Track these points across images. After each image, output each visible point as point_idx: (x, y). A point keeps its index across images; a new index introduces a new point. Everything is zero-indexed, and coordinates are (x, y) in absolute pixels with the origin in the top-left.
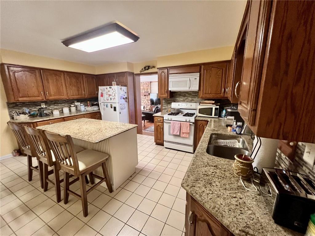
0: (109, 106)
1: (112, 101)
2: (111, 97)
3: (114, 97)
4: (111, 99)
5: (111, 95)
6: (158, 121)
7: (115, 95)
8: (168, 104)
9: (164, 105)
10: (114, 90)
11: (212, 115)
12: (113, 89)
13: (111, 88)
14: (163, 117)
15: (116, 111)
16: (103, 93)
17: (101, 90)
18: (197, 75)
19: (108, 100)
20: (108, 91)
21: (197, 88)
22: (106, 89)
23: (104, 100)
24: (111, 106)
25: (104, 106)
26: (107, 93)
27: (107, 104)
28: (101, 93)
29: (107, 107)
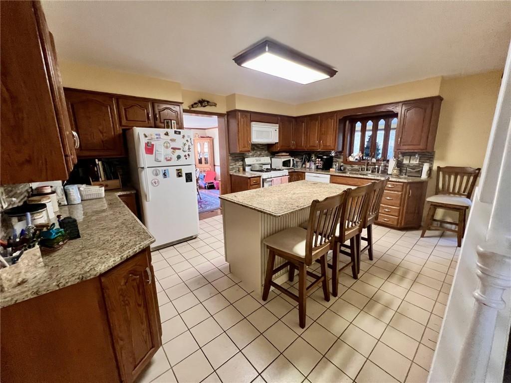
0: (172, 172)
1: (180, 162)
2: (178, 152)
3: (186, 153)
4: (179, 157)
5: (179, 149)
6: (254, 184)
7: (189, 149)
9: (231, 163)
10: (186, 138)
11: (289, 167)
12: (184, 137)
13: (180, 133)
14: (260, 177)
15: (191, 181)
16: (153, 145)
17: (146, 137)
18: (276, 127)
19: (169, 160)
20: (171, 140)
21: (277, 141)
22: (165, 134)
23: (157, 160)
24: (178, 173)
25: (157, 175)
26: (169, 143)
27: (165, 170)
28: (147, 144)
29: (165, 175)
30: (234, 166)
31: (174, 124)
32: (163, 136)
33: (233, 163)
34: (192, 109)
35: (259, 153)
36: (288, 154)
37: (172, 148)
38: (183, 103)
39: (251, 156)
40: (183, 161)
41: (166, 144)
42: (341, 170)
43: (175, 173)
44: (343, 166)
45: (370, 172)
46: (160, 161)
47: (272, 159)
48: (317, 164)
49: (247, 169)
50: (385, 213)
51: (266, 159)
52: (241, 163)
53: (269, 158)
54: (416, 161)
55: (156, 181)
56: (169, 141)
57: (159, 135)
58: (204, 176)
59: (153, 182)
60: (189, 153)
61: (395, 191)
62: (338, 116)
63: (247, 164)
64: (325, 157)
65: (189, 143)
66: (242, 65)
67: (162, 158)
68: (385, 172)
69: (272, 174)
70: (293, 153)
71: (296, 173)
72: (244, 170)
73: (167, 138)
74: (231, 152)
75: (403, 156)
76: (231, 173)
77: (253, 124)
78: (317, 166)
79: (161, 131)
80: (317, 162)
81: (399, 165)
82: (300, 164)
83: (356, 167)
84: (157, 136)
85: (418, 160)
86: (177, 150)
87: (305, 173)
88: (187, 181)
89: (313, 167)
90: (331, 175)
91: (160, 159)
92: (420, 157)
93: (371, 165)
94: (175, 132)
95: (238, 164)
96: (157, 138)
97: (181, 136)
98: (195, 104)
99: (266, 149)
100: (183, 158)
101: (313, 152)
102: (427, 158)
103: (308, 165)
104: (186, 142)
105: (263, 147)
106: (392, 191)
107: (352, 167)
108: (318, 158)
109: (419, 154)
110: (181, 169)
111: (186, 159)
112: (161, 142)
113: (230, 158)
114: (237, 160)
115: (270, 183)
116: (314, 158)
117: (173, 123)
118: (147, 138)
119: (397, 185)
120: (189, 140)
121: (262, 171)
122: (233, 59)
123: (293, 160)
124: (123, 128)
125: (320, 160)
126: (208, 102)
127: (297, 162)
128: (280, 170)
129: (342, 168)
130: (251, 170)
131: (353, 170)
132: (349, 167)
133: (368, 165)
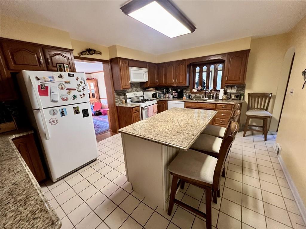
0: (70, 110)
1: (76, 101)
2: (73, 93)
3: (82, 93)
4: (75, 97)
5: (74, 90)
6: (136, 111)
7: (83, 89)
8: (119, 96)
9: (116, 97)
10: (80, 80)
11: (156, 97)
12: (77, 79)
13: (73, 76)
14: (139, 106)
15: (88, 115)
16: (47, 88)
17: (38, 79)
18: (146, 70)
19: (65, 100)
20: (65, 82)
21: (147, 80)
22: (59, 77)
23: (53, 101)
24: (76, 110)
25: (54, 114)
26: (64, 85)
27: (62, 110)
28: (40, 87)
29: (63, 114)
30: (119, 99)
31: (67, 67)
32: (57, 79)
33: (118, 97)
34: (81, 56)
35: (135, 89)
36: (154, 89)
37: (67, 89)
38: (73, 50)
39: (130, 91)
40: (78, 99)
41: (60, 86)
42: (190, 98)
43: (73, 111)
44: (191, 95)
45: (207, 98)
46: (57, 102)
47: (145, 93)
48: (174, 95)
49: (128, 101)
50: (221, 123)
51: (140, 93)
52: (123, 97)
53: (142, 92)
54: (235, 90)
55: (54, 120)
56: (64, 83)
57: (53, 77)
58: (93, 107)
59: (51, 121)
60: (84, 92)
61: (227, 110)
62: (186, 63)
63: (128, 97)
64: (179, 90)
65: (83, 84)
66: (129, 15)
67: (58, 99)
68: (217, 98)
69: (147, 103)
70: (157, 88)
71: (161, 101)
72: (126, 102)
73: (62, 81)
74: (116, 89)
75: (227, 88)
76: (117, 104)
77: (131, 68)
78: (174, 96)
79: (55, 74)
80: (173, 93)
81: (226, 93)
82: (162, 95)
83: (198, 95)
84: (51, 79)
85: (236, 90)
86: (72, 91)
87: (167, 101)
88: (84, 116)
89: (171, 96)
90: (185, 102)
91: (56, 100)
92: (237, 88)
93: (208, 94)
94: (69, 75)
95: (121, 98)
96: (51, 80)
97: (75, 78)
98: (84, 52)
99: (139, 86)
100: (78, 97)
101: (170, 87)
102: (241, 88)
103: (167, 96)
104: (80, 83)
105: (138, 85)
106: (225, 110)
107: (196, 95)
108: (174, 90)
109: (237, 86)
110: (78, 107)
111: (82, 98)
112: (56, 84)
113: (115, 94)
114: (121, 95)
115: (146, 110)
116: (170, 91)
117: (65, 67)
118: (39, 81)
119: (228, 106)
120: (83, 81)
121: (139, 102)
122: (120, 8)
123: (158, 92)
124: (12, 71)
125: (175, 92)
126: (95, 51)
127: (160, 94)
128: (151, 100)
129: (190, 97)
130: (132, 102)
131: (196, 98)
132: (193, 96)
133: (206, 94)
